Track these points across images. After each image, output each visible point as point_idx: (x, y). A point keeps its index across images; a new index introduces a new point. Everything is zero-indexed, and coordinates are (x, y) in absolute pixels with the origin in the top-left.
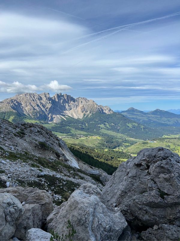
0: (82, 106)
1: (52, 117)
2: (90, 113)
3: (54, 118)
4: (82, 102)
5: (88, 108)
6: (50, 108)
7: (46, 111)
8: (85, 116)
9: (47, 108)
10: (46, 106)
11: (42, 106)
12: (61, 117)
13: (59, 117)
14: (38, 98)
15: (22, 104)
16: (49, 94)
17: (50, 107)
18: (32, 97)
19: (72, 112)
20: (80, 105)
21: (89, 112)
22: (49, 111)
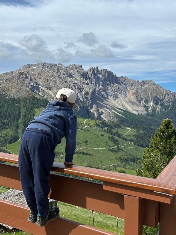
0: (134, 91)
1: (98, 111)
2: (157, 104)
3: (102, 113)
4: (132, 85)
5: (148, 96)
6: (92, 94)
7: (86, 98)
8: (150, 110)
9: (87, 93)
10: (83, 90)
11: (78, 88)
12: (113, 112)
13: (111, 112)
14: (67, 74)
15: (39, 85)
16: (81, 66)
17: (91, 90)
18: (56, 71)
19: (121, 102)
20: (129, 89)
21: (152, 102)
22: (91, 99)
